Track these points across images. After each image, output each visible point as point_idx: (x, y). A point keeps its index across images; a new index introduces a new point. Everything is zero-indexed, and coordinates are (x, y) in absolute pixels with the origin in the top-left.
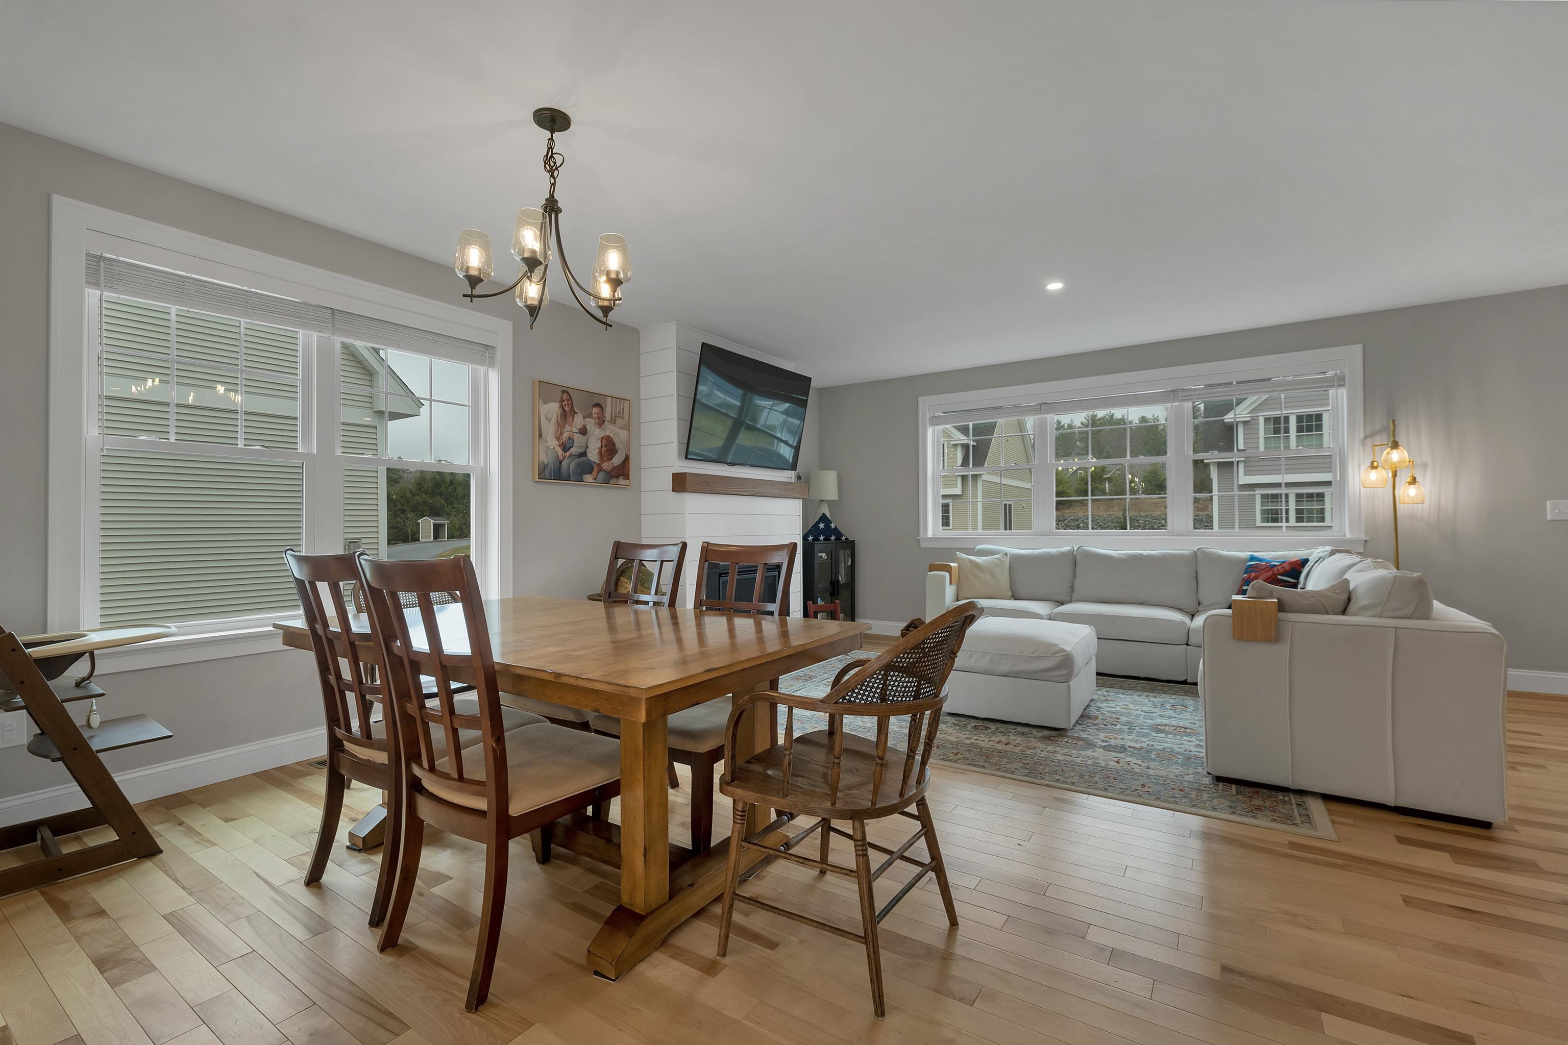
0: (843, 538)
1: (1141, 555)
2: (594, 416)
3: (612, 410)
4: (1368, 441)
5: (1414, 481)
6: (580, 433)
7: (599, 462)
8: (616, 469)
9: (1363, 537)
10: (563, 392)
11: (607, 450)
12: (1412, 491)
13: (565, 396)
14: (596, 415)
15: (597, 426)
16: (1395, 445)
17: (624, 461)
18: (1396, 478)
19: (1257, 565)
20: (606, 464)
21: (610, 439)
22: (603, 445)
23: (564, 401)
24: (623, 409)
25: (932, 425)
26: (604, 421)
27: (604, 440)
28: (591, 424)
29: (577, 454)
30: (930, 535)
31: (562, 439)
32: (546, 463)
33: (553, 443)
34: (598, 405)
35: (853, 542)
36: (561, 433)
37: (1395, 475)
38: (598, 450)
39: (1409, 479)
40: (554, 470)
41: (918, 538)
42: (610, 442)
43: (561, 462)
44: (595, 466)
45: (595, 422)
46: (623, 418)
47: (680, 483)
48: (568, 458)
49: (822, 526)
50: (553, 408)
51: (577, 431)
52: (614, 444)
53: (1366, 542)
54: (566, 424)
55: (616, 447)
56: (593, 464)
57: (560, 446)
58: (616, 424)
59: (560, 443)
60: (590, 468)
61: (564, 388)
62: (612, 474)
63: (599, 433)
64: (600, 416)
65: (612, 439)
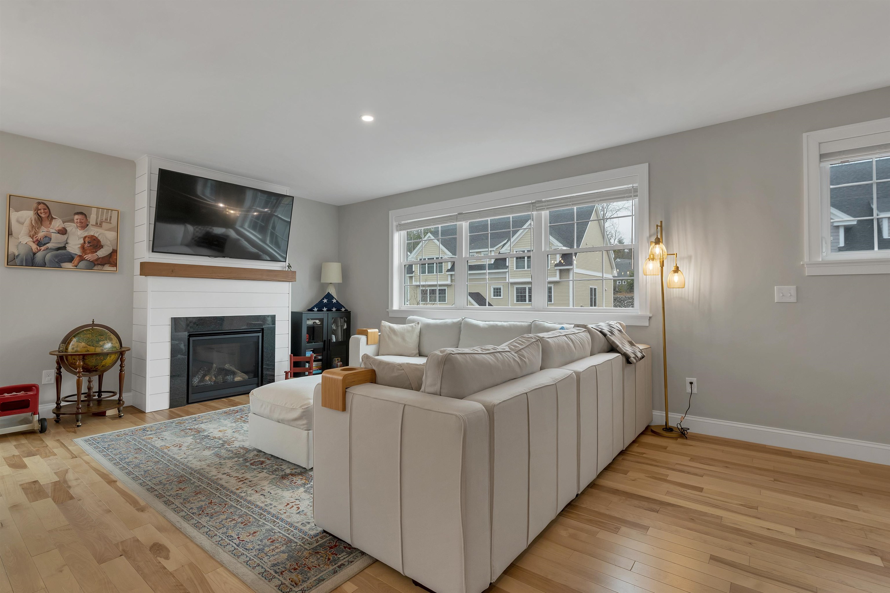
0: (343, 309)
2: (76, 221)
3: (97, 218)
5: (677, 270)
6: (59, 233)
7: (81, 254)
8: (100, 259)
9: (649, 314)
10: (39, 203)
11: (91, 246)
12: (676, 278)
13: (41, 206)
14: (79, 221)
15: (80, 228)
17: (111, 253)
18: (663, 267)
20: (90, 255)
21: (94, 238)
22: (86, 242)
23: (40, 210)
24: (111, 217)
26: (87, 225)
27: (87, 238)
28: (71, 227)
29: (55, 248)
31: (36, 237)
32: (16, 254)
33: (25, 240)
34: (81, 213)
35: (351, 312)
36: (35, 233)
38: (80, 246)
40: (26, 260)
41: (387, 310)
42: (94, 240)
43: (34, 254)
44: (76, 256)
45: (77, 226)
46: (111, 223)
48: (44, 250)
49: (326, 301)
50: (28, 215)
51: (55, 231)
52: (99, 241)
53: (650, 318)
54: (42, 226)
55: (102, 243)
56: (73, 255)
57: (34, 242)
58: (101, 227)
59: (34, 240)
60: (70, 258)
61: (40, 201)
62: (96, 263)
63: (82, 233)
64: (82, 221)
65: (97, 238)
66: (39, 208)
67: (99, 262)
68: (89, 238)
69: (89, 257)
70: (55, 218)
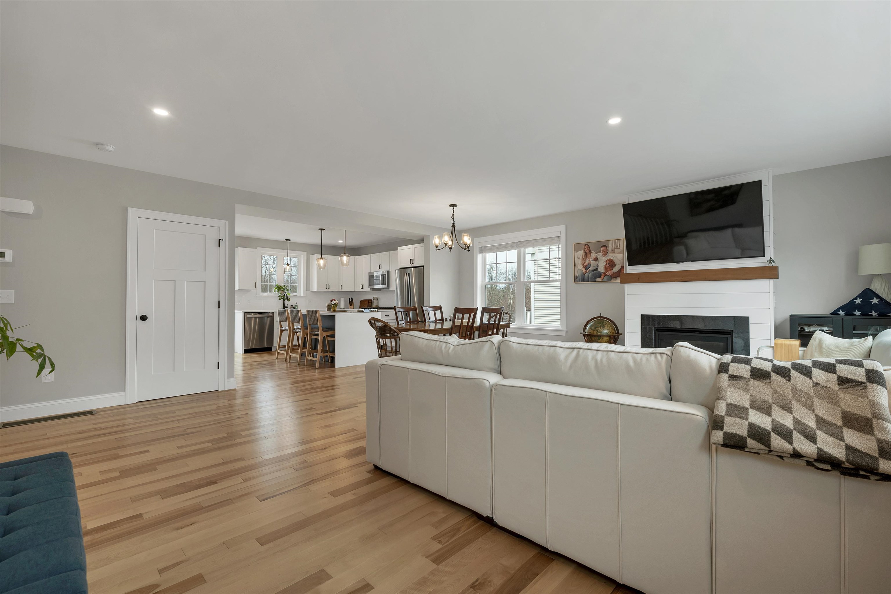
2: (602, 251)
3: (612, 247)
6: (594, 261)
7: (605, 272)
8: (614, 274)
10: (585, 245)
11: (609, 266)
13: (586, 247)
14: (603, 251)
15: (603, 255)
17: (620, 269)
20: (609, 272)
21: (611, 260)
22: (607, 264)
23: (586, 249)
24: (620, 244)
26: (608, 252)
27: (607, 261)
28: (600, 256)
29: (592, 270)
32: (577, 276)
33: (580, 267)
34: (604, 246)
36: (584, 262)
38: (604, 266)
40: (581, 278)
42: (611, 261)
43: (584, 275)
44: (602, 274)
45: (602, 254)
48: (588, 272)
49: (862, 300)
50: (581, 253)
51: (592, 260)
52: (614, 262)
54: (587, 259)
55: (616, 263)
56: (601, 273)
57: (584, 268)
58: (615, 252)
59: (584, 266)
60: (599, 275)
61: (586, 244)
62: (612, 276)
63: (604, 258)
64: (605, 251)
65: (612, 260)
66: (586, 248)
67: (614, 276)
68: (608, 261)
69: (609, 273)
70: (592, 252)
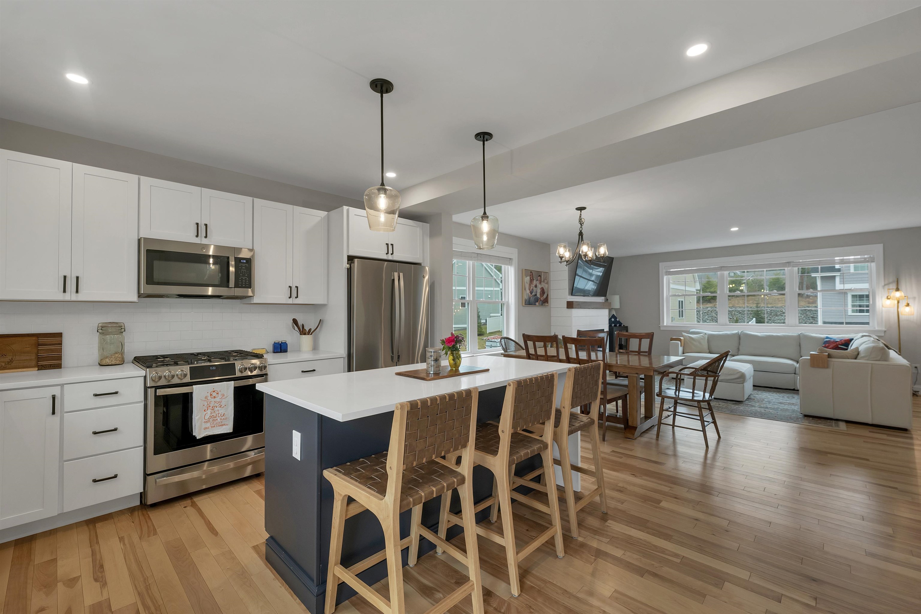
0: (622, 325)
1: (772, 335)
4: (886, 287)
5: (908, 305)
6: (535, 287)
7: (540, 297)
8: (544, 300)
9: (884, 329)
10: (531, 272)
11: (542, 293)
12: (907, 309)
13: (531, 274)
14: (539, 280)
15: (540, 284)
16: (897, 289)
17: (547, 296)
18: (899, 304)
19: (829, 340)
20: (542, 298)
21: (543, 288)
22: (541, 291)
25: (666, 275)
26: (541, 282)
27: (541, 289)
28: (538, 283)
29: (534, 295)
30: (665, 324)
31: (530, 290)
32: (526, 299)
33: (528, 292)
34: (540, 276)
35: (627, 327)
36: (530, 288)
37: (898, 302)
38: (540, 293)
39: (906, 304)
40: (528, 302)
41: (659, 325)
43: (530, 298)
44: (539, 299)
47: (570, 305)
48: (532, 297)
49: (613, 320)
50: (528, 279)
52: (544, 290)
53: (885, 331)
54: (532, 284)
58: (545, 282)
60: (537, 300)
62: (543, 302)
63: (540, 286)
70: (534, 279)
